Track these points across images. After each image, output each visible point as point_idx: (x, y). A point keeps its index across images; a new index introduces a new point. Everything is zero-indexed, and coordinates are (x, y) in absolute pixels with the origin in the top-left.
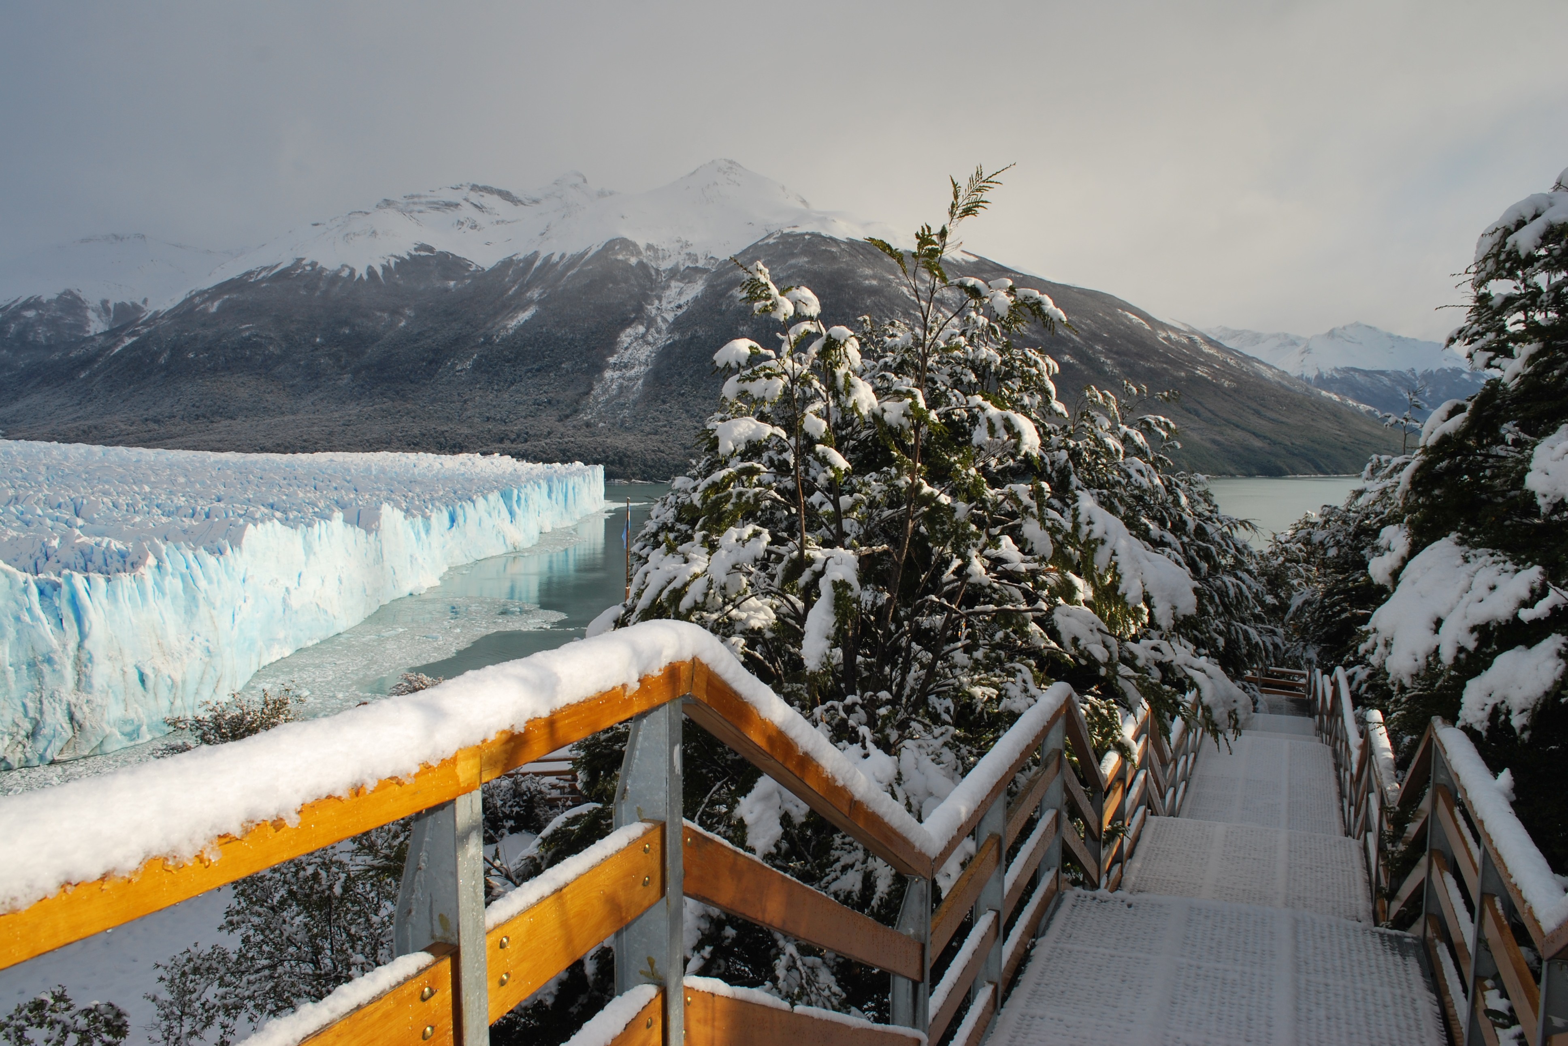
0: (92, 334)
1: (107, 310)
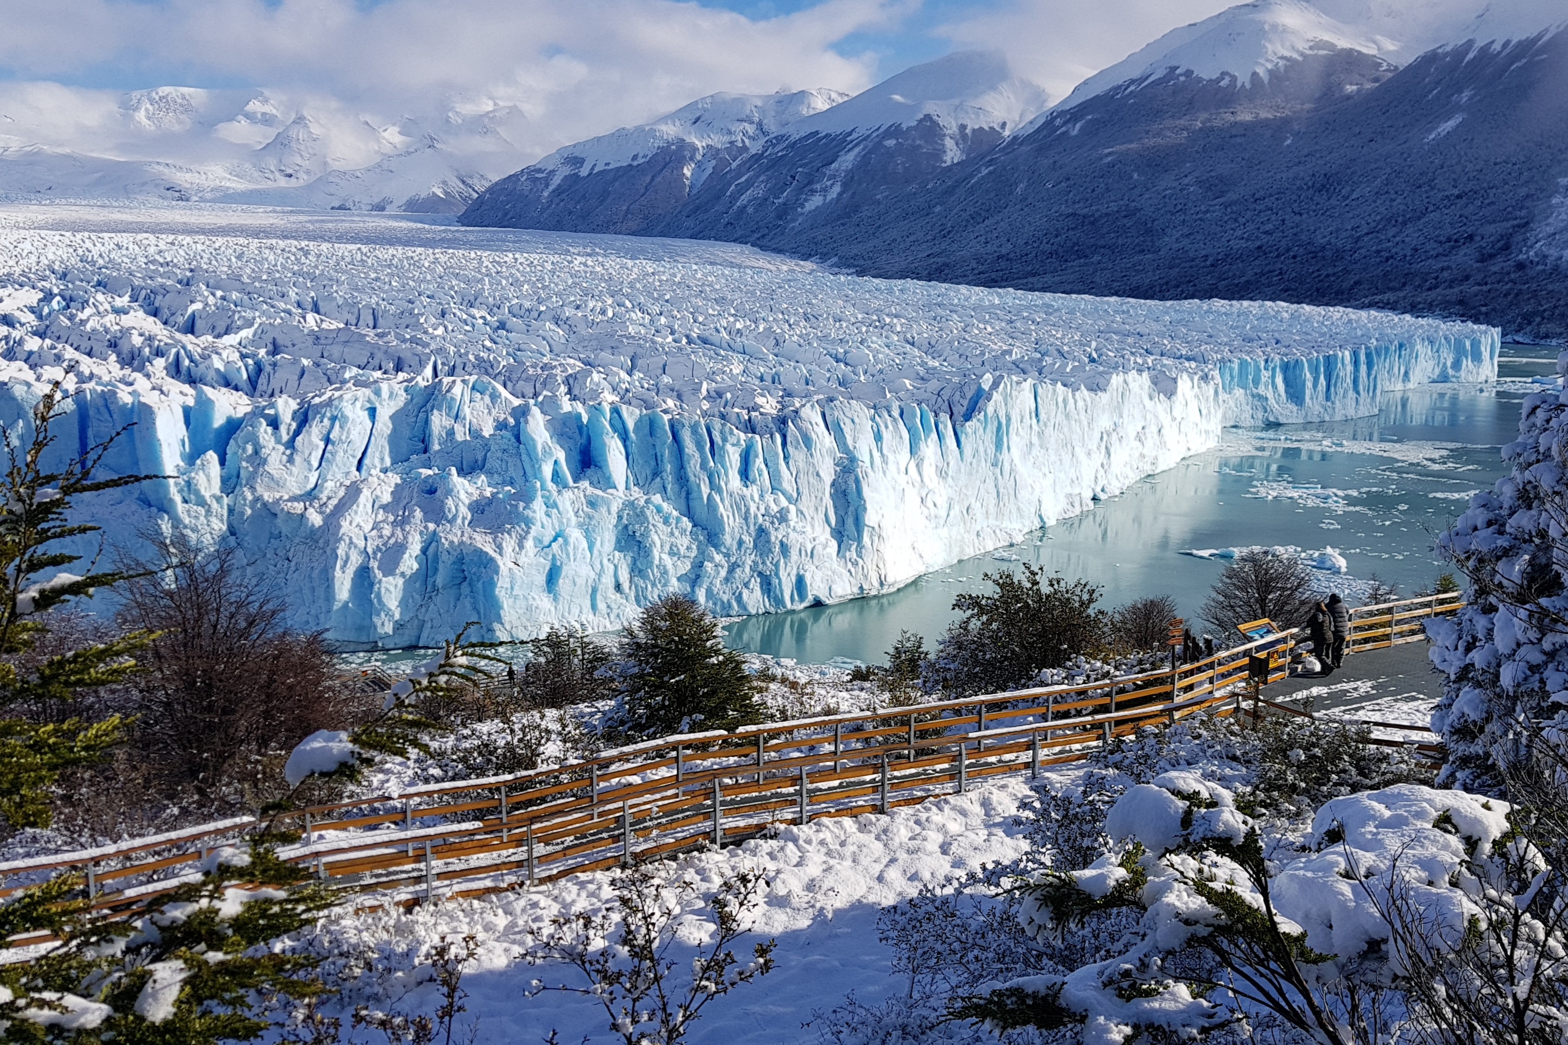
0: (949, 163)
1: (964, 136)
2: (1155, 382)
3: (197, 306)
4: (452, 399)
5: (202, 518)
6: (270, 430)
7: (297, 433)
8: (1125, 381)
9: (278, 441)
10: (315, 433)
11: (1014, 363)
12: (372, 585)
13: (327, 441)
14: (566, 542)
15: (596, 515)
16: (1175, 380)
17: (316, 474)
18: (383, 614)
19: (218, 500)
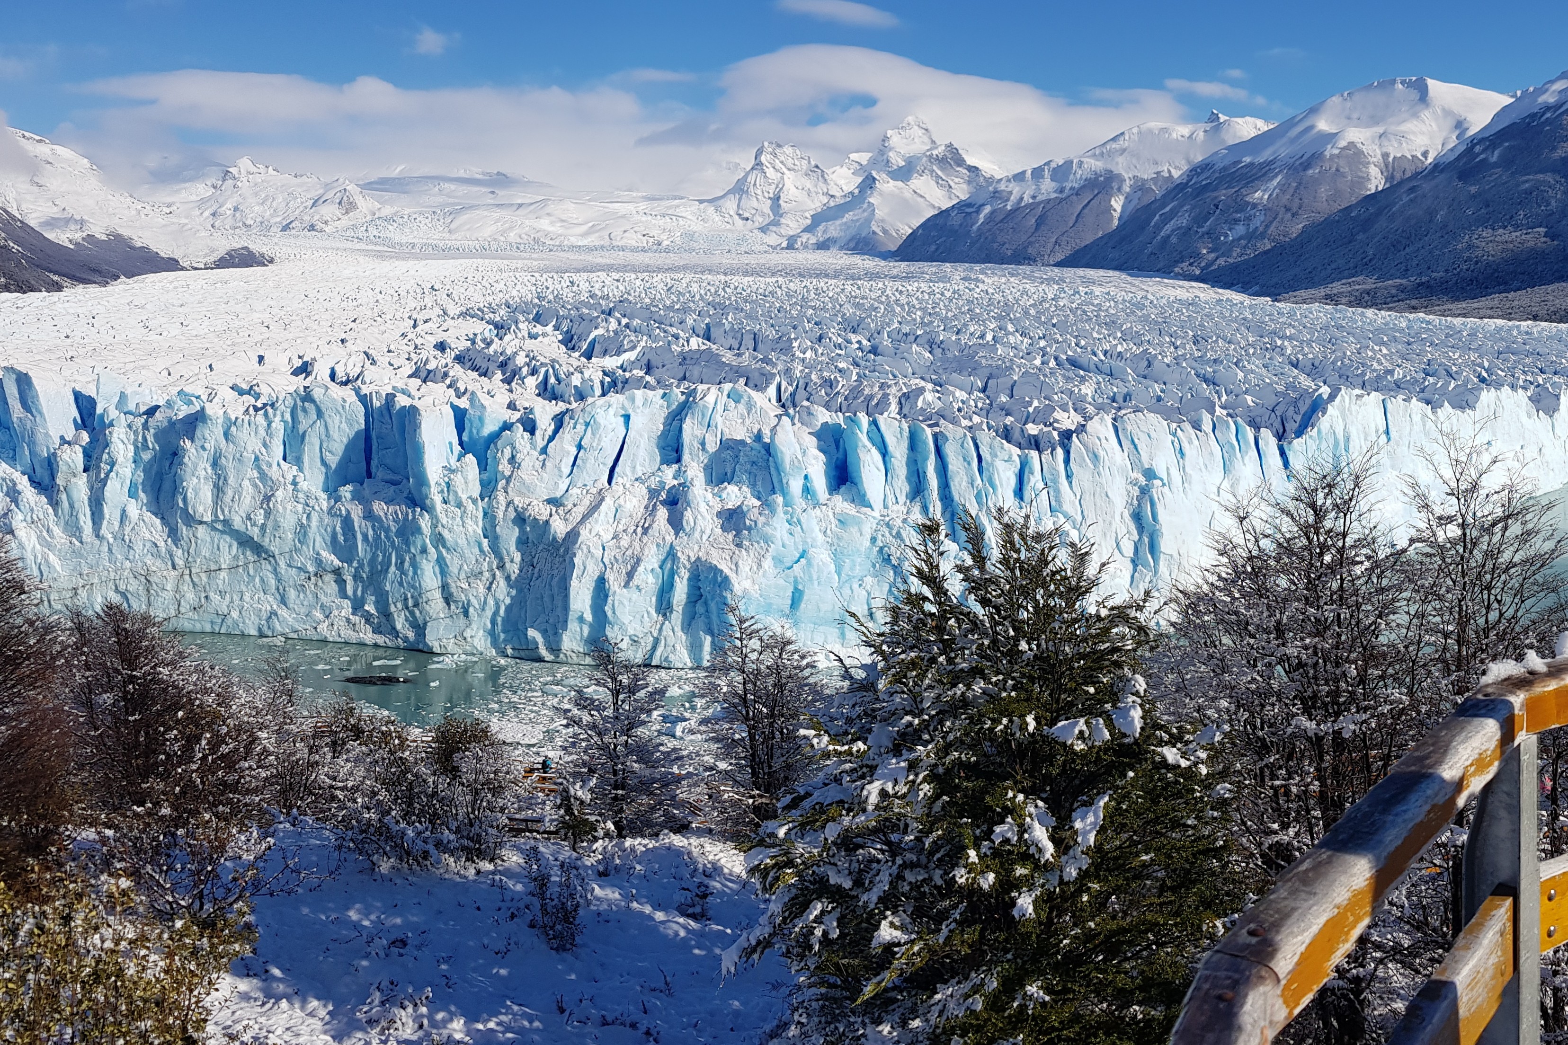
0: (1372, 191)
2: (1535, 400)
3: (600, 331)
4: (705, 407)
5: (458, 519)
6: (527, 435)
7: (552, 439)
8: (1498, 397)
9: (533, 445)
10: (567, 441)
11: (1395, 382)
12: (607, 596)
13: (580, 447)
14: (809, 564)
15: (845, 535)
16: (1558, 397)
17: (567, 481)
18: (616, 628)
19: (474, 501)
